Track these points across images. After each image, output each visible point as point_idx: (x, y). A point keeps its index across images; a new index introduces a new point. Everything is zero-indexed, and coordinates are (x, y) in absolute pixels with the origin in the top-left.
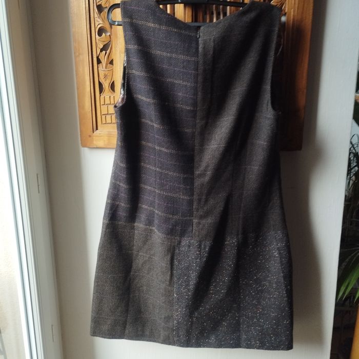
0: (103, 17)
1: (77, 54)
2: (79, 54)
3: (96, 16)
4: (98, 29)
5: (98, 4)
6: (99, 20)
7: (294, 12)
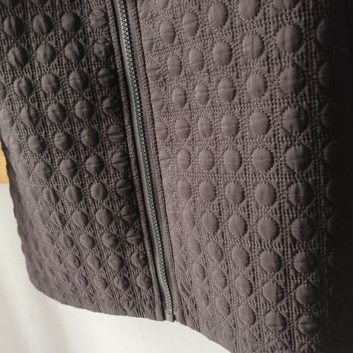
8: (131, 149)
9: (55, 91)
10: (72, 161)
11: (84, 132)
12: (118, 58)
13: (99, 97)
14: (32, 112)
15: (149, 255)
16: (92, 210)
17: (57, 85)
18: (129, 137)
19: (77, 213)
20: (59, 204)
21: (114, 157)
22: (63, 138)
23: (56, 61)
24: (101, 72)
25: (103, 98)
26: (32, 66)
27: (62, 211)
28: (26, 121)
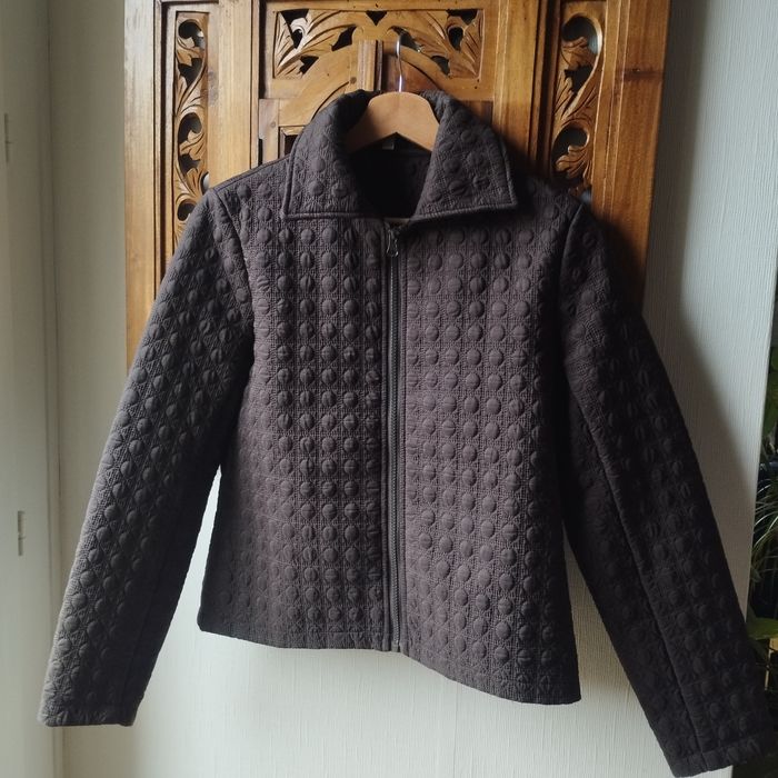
0: (191, 180)
1: (132, 256)
2: (136, 255)
3: (176, 176)
4: (179, 203)
5: (182, 153)
6: (182, 186)
7: (609, 183)
8: (383, 502)
9: (332, 450)
10: (334, 506)
11: (348, 484)
12: (383, 432)
13: (365, 459)
14: (310, 464)
15: (385, 591)
16: (343, 548)
17: (334, 447)
18: (383, 492)
19: (329, 550)
20: (315, 541)
21: (368, 505)
22: (330, 487)
23: (336, 429)
24: (370, 440)
25: (368, 460)
26: (317, 430)
27: (315, 547)
28: (304, 470)
